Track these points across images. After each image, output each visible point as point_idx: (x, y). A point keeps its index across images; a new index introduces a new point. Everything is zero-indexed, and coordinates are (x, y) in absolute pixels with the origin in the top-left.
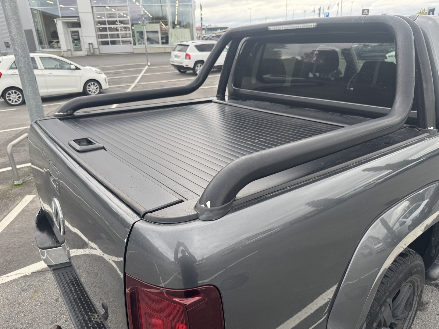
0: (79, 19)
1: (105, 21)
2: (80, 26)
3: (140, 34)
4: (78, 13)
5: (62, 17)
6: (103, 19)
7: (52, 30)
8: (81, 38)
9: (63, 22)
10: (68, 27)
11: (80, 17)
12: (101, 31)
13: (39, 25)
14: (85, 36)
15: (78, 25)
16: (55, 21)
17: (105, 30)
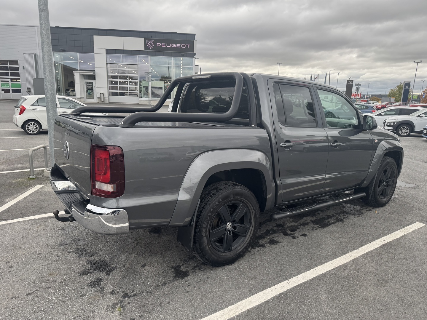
0: (94, 73)
1: (117, 76)
2: (95, 79)
3: (146, 88)
4: (94, 67)
5: (80, 70)
6: (116, 74)
7: (70, 80)
8: (94, 89)
9: (80, 74)
10: (85, 79)
11: (96, 71)
12: (112, 84)
13: (60, 75)
14: (98, 87)
15: (93, 77)
16: (74, 73)
17: (116, 83)
